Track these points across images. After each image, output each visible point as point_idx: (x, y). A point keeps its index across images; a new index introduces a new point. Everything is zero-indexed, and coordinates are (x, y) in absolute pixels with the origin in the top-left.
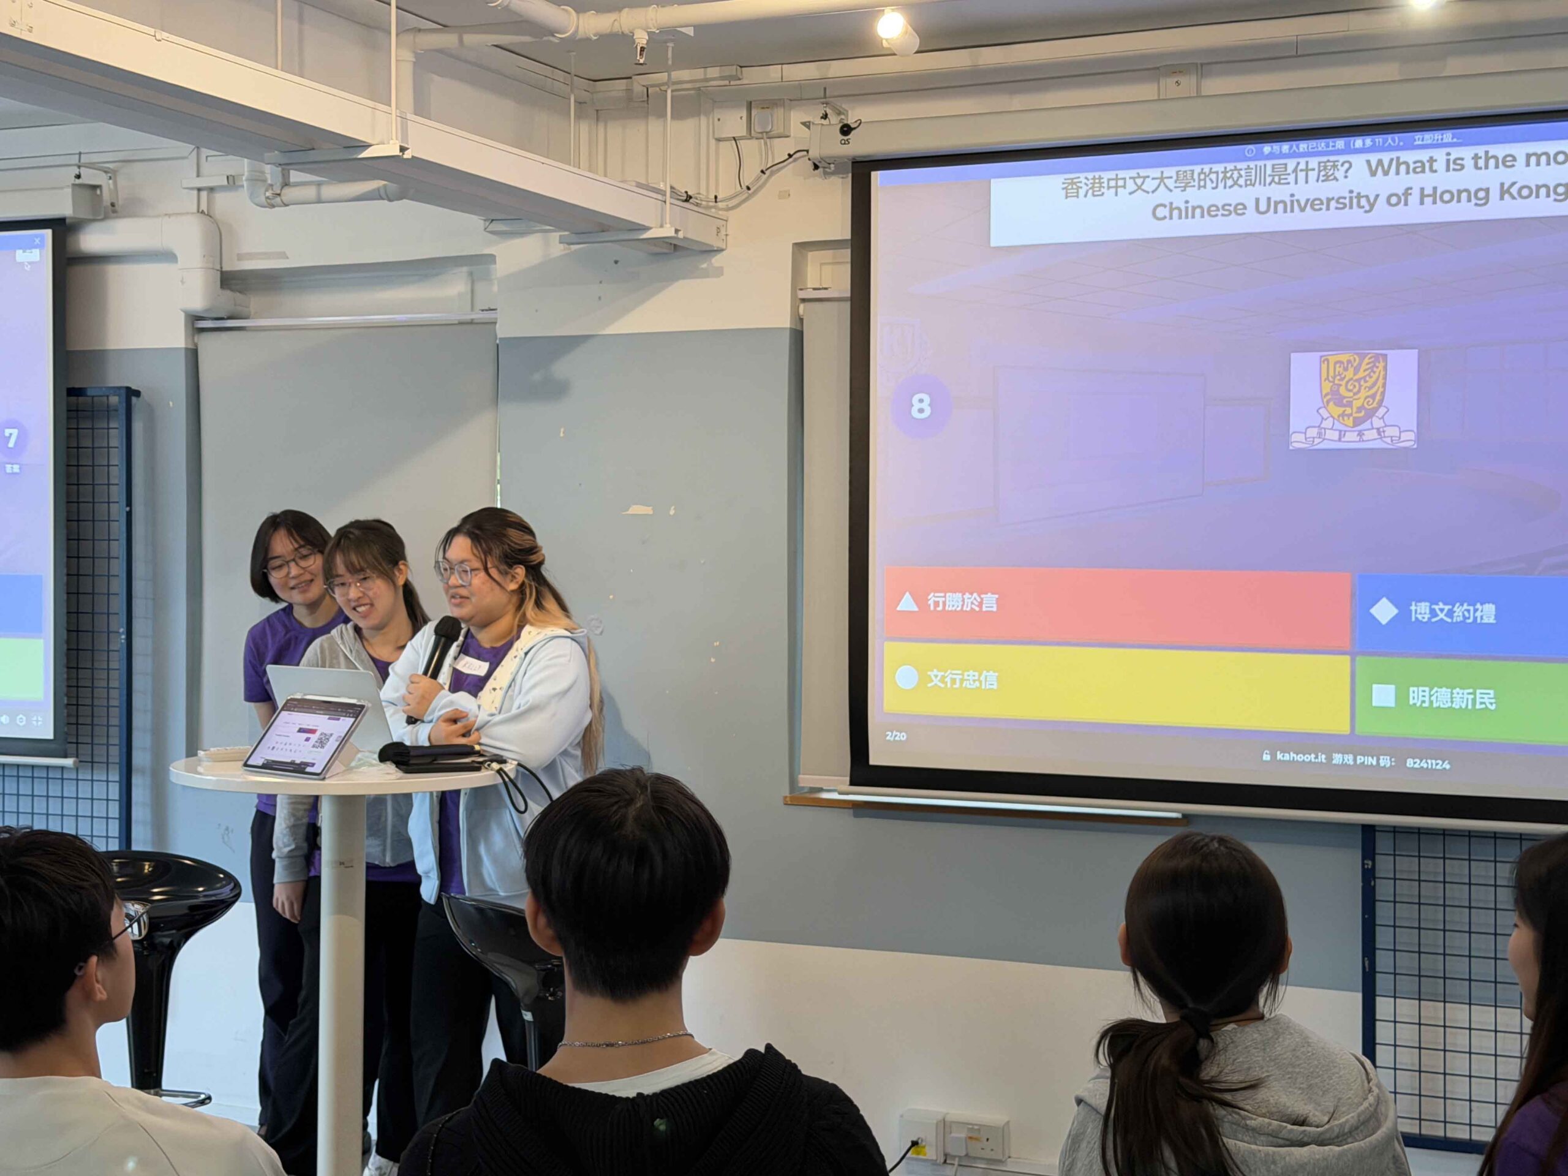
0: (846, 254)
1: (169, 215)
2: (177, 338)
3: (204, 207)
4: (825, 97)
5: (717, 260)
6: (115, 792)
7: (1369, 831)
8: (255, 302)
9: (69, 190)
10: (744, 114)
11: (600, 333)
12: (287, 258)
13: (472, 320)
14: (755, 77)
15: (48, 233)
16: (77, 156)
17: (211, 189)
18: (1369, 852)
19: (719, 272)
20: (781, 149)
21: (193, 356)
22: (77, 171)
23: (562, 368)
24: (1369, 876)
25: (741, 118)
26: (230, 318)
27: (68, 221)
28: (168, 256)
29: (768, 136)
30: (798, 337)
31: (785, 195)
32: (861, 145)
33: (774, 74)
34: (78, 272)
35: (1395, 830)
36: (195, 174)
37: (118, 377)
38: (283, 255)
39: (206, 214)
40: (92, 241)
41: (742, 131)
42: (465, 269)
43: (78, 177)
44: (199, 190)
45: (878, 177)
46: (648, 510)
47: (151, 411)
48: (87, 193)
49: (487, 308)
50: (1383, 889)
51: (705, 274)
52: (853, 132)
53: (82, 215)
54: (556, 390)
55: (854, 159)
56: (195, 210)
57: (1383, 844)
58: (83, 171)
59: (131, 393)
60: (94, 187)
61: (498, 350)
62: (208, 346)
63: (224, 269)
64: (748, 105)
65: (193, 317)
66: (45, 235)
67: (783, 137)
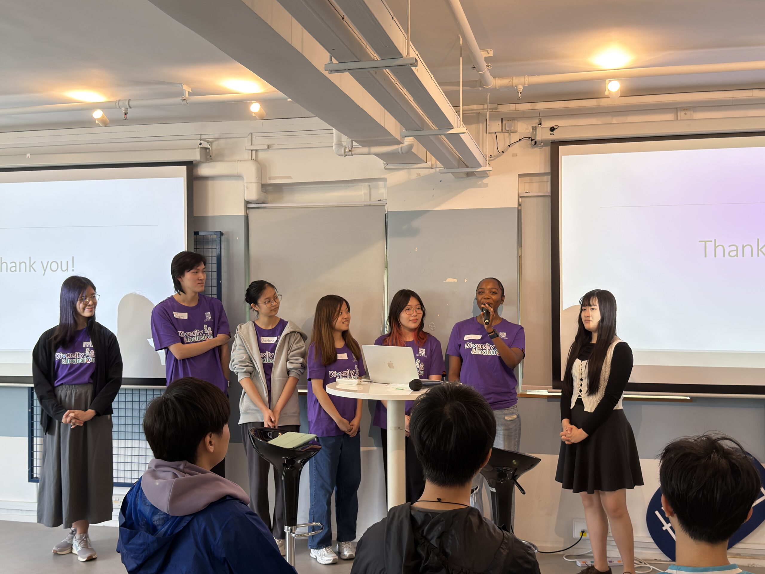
0: (549, 178)
1: (240, 161)
2: (241, 212)
3: (254, 157)
4: (540, 116)
5: (485, 181)
8: (271, 198)
9: (199, 149)
10: (500, 123)
11: (434, 209)
12: (292, 179)
13: (370, 204)
14: (503, 108)
15: (185, 167)
16: (200, 135)
17: (257, 150)
19: (486, 185)
20: (515, 137)
21: (247, 218)
22: (199, 142)
23: (416, 223)
25: (499, 124)
26: (263, 203)
27: (194, 162)
28: (239, 177)
29: (508, 132)
30: (520, 212)
31: (515, 155)
32: (557, 136)
33: (512, 107)
34: (196, 183)
36: (250, 144)
37: (213, 227)
38: (290, 178)
39: (256, 160)
40: (203, 171)
41: (500, 130)
42: (367, 184)
43: (201, 144)
44: (252, 150)
45: (562, 149)
46: (455, 280)
47: (228, 241)
48: (203, 150)
49: (379, 199)
51: (480, 186)
52: (555, 130)
53: (202, 161)
54: (413, 232)
55: (551, 140)
56: (250, 159)
58: (202, 142)
59: (220, 234)
60: (206, 149)
61: (386, 216)
62: (253, 214)
63: (263, 183)
64: (502, 119)
65: (247, 203)
66: (183, 169)
67: (516, 132)
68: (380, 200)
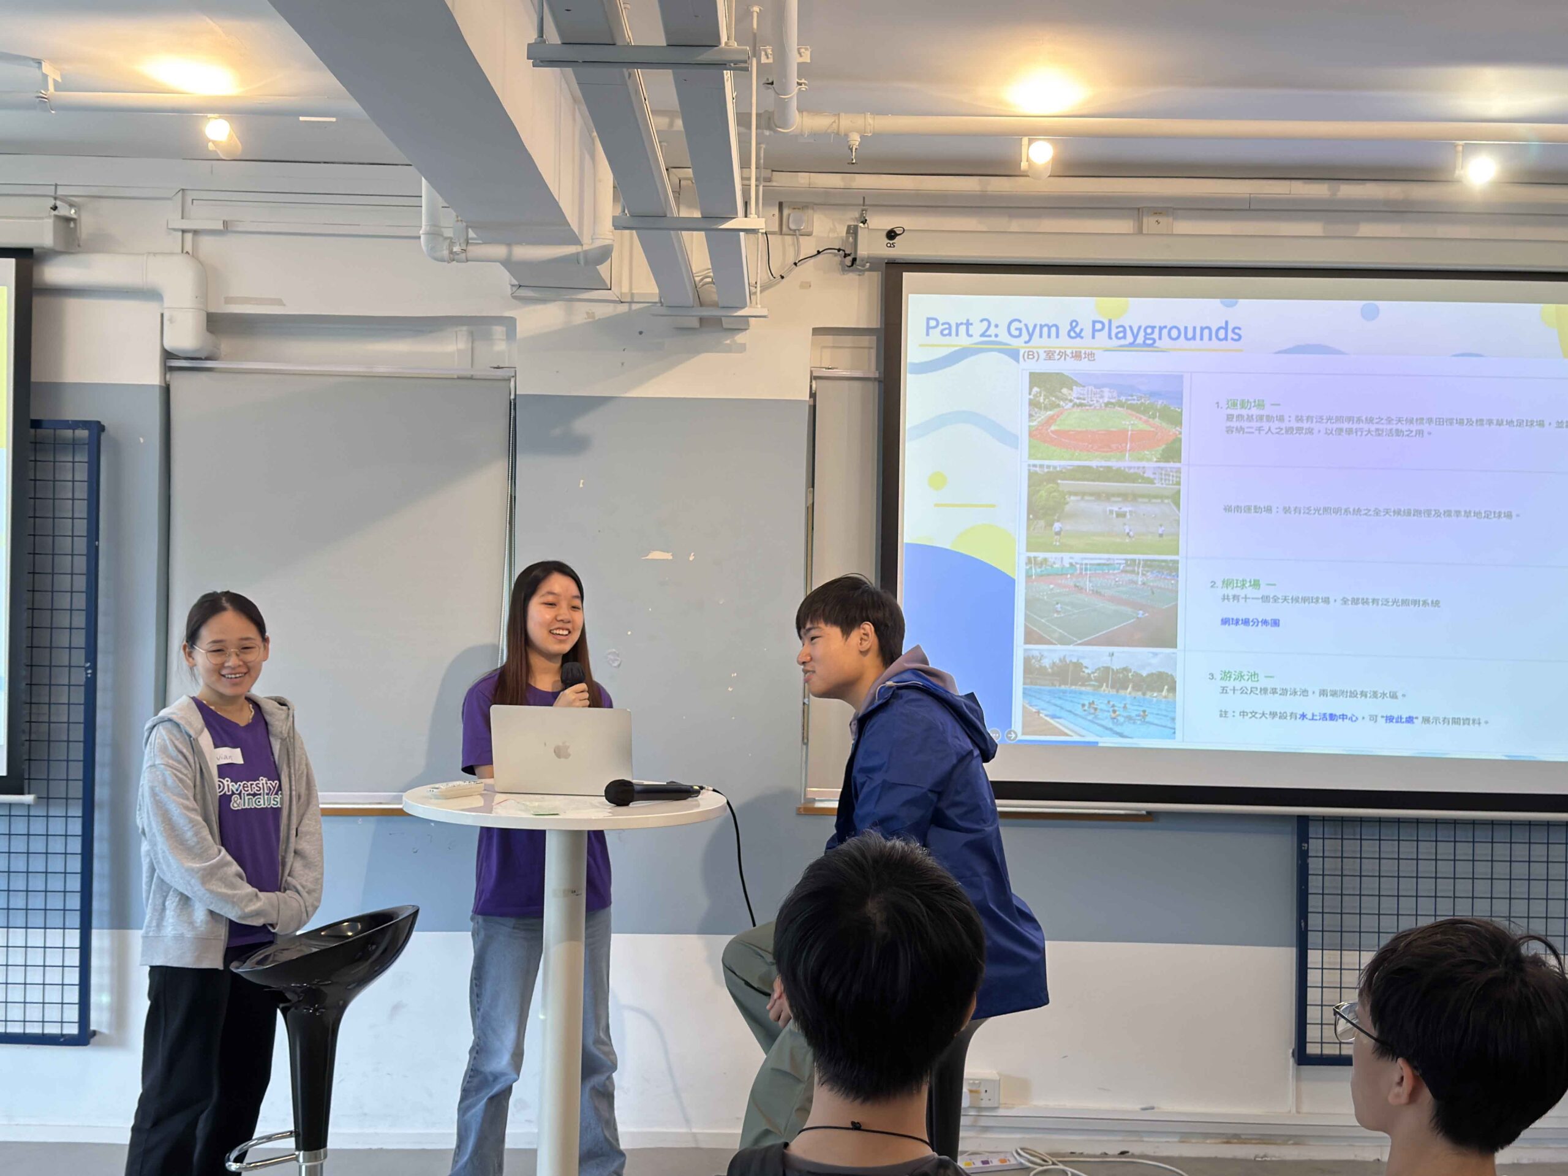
0: (875, 341)
1: (155, 254)
2: (152, 377)
3: (188, 247)
4: (864, 205)
5: (740, 338)
6: (76, 827)
7: (1303, 820)
8: (225, 345)
9: (50, 221)
10: (776, 212)
11: (622, 395)
12: (285, 305)
13: (472, 375)
14: (782, 180)
15: (12, 262)
16: (53, 187)
17: (196, 232)
18: (1303, 837)
19: (742, 348)
20: (808, 246)
21: (166, 390)
22: (52, 202)
23: (582, 425)
24: (1303, 856)
25: (773, 215)
26: (207, 359)
27: (35, 251)
28: (151, 294)
29: (794, 233)
31: (806, 285)
32: (902, 250)
33: (803, 180)
34: (37, 303)
35: (1324, 819)
36: (180, 217)
37: (83, 411)
38: (279, 302)
39: (193, 255)
40: (55, 273)
41: (776, 228)
43: (55, 208)
44: (184, 231)
45: (909, 279)
46: (668, 556)
47: (116, 446)
48: (60, 226)
49: (496, 366)
50: (1314, 865)
51: (729, 350)
52: (897, 237)
53: (58, 248)
54: (577, 445)
55: (888, 259)
56: (180, 250)
57: (1314, 830)
58: (61, 203)
59: (97, 428)
60: (70, 219)
61: (513, 405)
62: (184, 387)
63: (212, 310)
64: (781, 205)
65: (168, 355)
67: (809, 234)
68: (498, 368)
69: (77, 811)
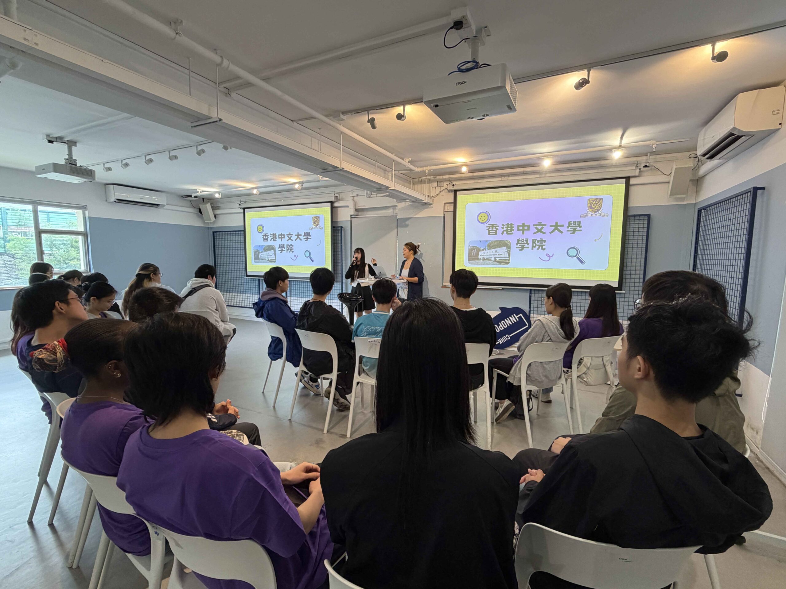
0: (453, 204)
1: (348, 200)
2: (349, 219)
4: (450, 180)
5: (432, 206)
6: (340, 286)
7: (531, 290)
8: (360, 213)
9: (333, 197)
11: (414, 217)
13: (392, 216)
14: (438, 178)
16: (334, 192)
17: (354, 196)
18: (531, 293)
19: (432, 207)
20: (442, 188)
21: (351, 221)
23: (407, 223)
24: (530, 297)
25: (436, 184)
26: (357, 216)
27: (333, 201)
28: (348, 206)
29: (440, 186)
30: (444, 217)
31: (443, 195)
32: (455, 188)
33: (441, 177)
34: (333, 209)
35: (535, 290)
36: (352, 194)
37: (340, 225)
38: (365, 206)
39: (353, 200)
40: (336, 205)
41: (436, 186)
42: (392, 208)
44: (352, 197)
45: (458, 193)
47: (345, 230)
48: (336, 197)
49: (396, 214)
50: (532, 298)
51: (430, 208)
52: (454, 186)
53: (335, 200)
54: (407, 226)
55: (454, 190)
56: (351, 200)
57: (533, 292)
58: (335, 194)
59: (342, 227)
60: (337, 196)
61: (397, 220)
62: (353, 220)
63: (356, 208)
64: (438, 182)
65: (351, 216)
66: (330, 204)
67: (443, 186)
69: (340, 284)
